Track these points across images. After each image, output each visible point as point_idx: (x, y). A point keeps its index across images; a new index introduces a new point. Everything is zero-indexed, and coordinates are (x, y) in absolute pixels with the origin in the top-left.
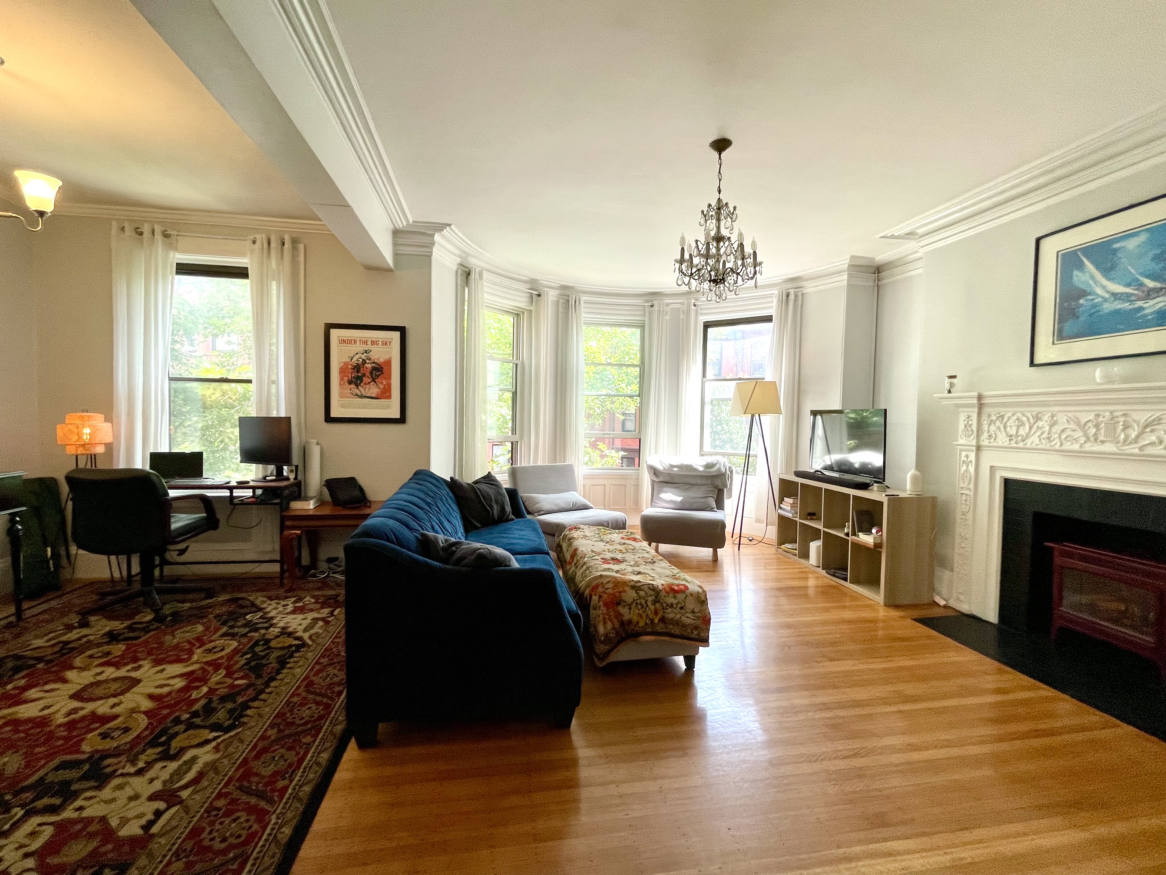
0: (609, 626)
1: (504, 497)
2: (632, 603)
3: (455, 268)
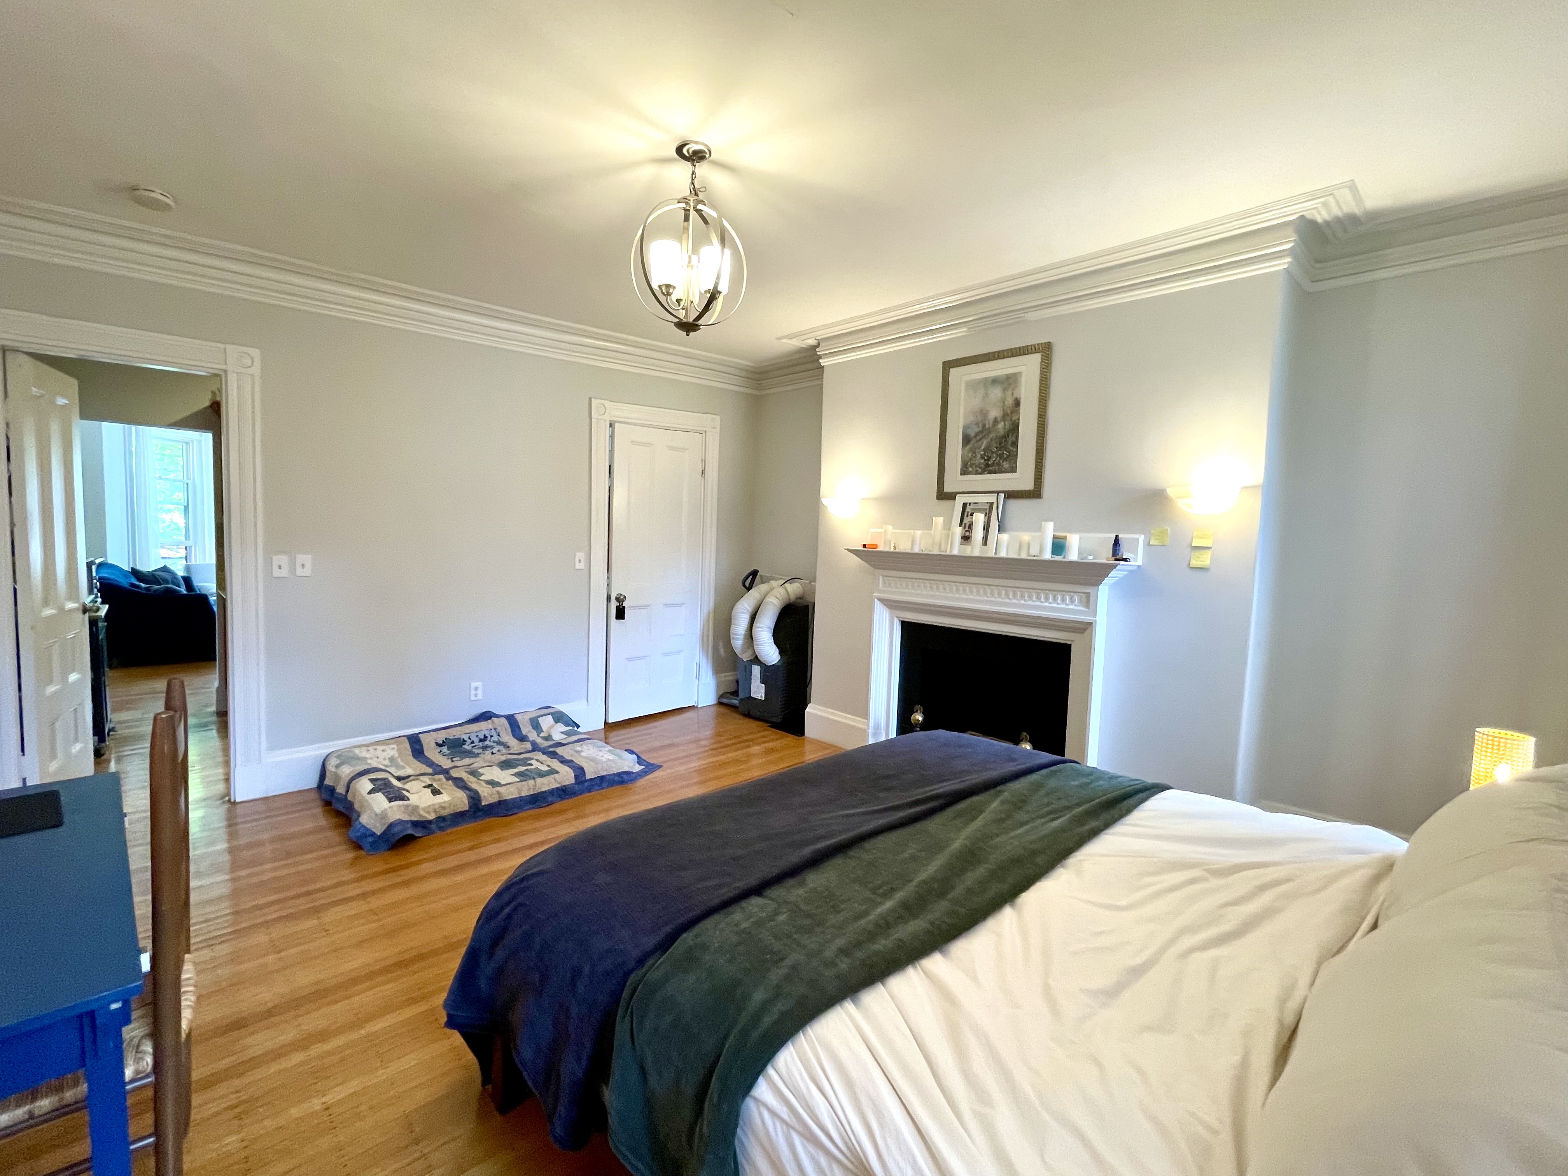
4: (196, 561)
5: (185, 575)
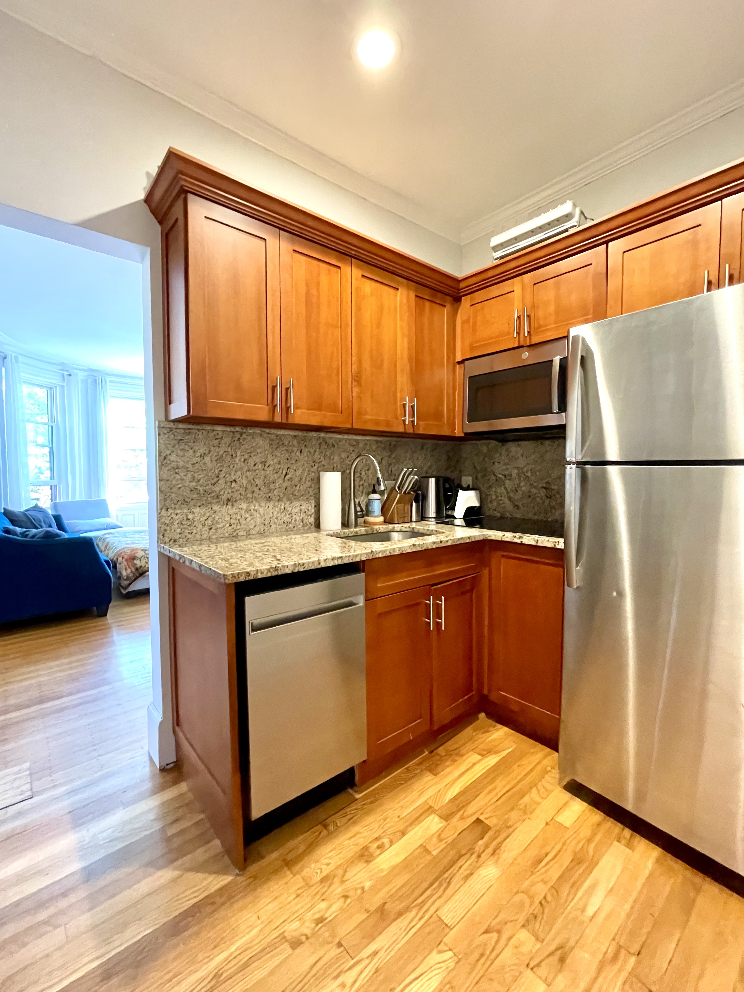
0: (129, 571)
1: (52, 519)
2: (142, 557)
4: (60, 499)
5: (54, 513)
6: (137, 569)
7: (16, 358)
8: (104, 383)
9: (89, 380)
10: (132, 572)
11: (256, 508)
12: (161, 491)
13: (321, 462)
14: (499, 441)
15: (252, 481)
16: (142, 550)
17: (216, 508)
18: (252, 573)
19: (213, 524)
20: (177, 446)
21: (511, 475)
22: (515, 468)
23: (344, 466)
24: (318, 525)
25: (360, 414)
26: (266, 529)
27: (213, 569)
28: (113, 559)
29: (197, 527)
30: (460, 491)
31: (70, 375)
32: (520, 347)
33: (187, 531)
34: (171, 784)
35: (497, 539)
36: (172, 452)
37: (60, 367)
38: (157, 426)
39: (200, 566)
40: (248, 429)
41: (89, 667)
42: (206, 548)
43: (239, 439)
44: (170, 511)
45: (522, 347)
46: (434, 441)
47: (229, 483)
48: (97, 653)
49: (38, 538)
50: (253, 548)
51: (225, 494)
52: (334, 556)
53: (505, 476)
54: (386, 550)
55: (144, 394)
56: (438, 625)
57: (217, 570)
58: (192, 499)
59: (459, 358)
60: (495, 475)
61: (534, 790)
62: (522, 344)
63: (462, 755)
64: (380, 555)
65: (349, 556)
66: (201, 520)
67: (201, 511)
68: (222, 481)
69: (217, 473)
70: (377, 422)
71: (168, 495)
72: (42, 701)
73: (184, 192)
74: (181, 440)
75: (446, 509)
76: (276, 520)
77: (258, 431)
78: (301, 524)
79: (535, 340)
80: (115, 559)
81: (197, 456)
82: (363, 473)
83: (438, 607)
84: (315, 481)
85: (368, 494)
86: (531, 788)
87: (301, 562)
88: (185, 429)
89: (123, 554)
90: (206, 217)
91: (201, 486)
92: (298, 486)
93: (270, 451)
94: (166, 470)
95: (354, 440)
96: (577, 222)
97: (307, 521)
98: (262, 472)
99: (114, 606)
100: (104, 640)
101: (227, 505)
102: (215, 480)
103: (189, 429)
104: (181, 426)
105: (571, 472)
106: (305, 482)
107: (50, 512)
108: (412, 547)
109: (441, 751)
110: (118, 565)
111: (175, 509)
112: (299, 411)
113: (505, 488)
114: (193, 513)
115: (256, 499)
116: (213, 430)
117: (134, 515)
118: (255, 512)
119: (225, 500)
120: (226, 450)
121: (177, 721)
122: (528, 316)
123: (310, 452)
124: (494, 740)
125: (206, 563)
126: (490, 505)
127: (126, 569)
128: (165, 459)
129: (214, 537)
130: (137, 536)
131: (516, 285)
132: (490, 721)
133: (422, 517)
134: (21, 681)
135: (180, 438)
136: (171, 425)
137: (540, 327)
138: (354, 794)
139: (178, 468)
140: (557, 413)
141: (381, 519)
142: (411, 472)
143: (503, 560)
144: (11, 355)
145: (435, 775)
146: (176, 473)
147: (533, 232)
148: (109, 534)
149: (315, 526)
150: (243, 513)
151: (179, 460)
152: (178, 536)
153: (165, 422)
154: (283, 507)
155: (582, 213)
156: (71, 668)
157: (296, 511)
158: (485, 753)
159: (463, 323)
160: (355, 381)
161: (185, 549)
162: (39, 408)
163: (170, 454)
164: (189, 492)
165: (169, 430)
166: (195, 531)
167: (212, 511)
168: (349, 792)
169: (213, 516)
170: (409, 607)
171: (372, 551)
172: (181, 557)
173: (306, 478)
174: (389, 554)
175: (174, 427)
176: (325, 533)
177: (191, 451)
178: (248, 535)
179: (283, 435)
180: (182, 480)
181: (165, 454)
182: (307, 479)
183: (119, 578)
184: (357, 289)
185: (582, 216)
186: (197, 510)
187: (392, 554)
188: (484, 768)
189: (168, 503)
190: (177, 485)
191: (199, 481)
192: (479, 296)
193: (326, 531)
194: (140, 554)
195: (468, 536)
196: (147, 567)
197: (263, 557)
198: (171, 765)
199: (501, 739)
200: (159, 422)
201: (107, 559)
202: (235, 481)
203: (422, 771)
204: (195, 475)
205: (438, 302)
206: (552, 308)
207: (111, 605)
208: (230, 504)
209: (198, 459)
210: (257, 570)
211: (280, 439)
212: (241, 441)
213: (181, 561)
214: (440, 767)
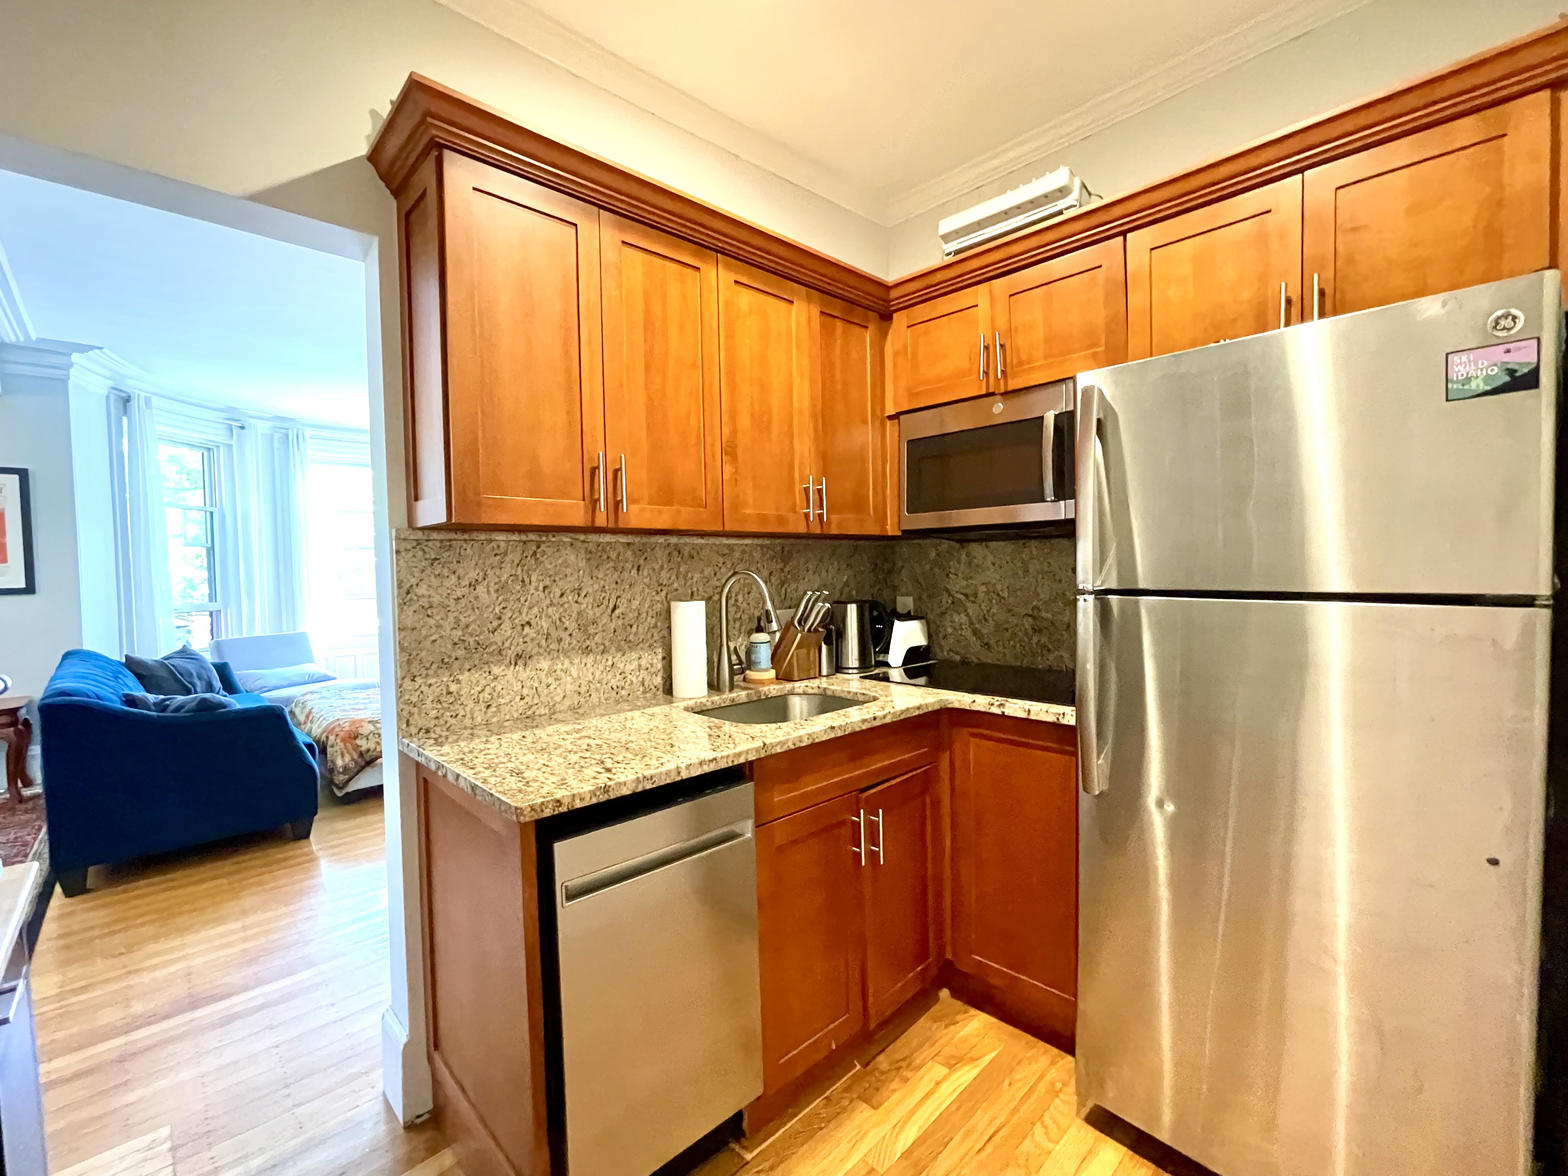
0: (347, 758)
1: (211, 672)
2: (369, 734)
3: (105, 392)
4: (227, 635)
5: (217, 661)
6: (361, 754)
7: (148, 401)
8: (301, 439)
9: (276, 436)
10: (353, 759)
11: (565, 666)
12: (402, 649)
13: (672, 584)
14: (958, 541)
15: (558, 623)
16: (370, 722)
17: (496, 670)
18: (566, 801)
19: (492, 698)
20: (428, 571)
21: (976, 595)
22: (983, 584)
23: (708, 590)
24: (668, 689)
25: (735, 506)
26: (582, 700)
27: (497, 795)
28: (319, 739)
29: (466, 706)
30: (896, 623)
31: (242, 428)
32: (989, 395)
33: (449, 714)
34: (423, 1154)
35: (963, 707)
36: (421, 580)
37: (225, 415)
38: (394, 537)
39: (474, 787)
40: (550, 536)
41: (277, 936)
42: (482, 746)
43: (535, 553)
44: (419, 680)
45: (993, 394)
46: (852, 542)
47: (519, 628)
48: (292, 908)
49: (187, 711)
50: (563, 743)
51: (513, 648)
52: (702, 758)
53: (966, 595)
54: (788, 740)
55: (370, 458)
56: (873, 856)
57: (503, 798)
58: (456, 659)
59: (890, 410)
60: (950, 595)
61: (1038, 1129)
62: (991, 390)
63: (919, 1068)
64: (779, 750)
65: (728, 757)
66: (473, 691)
67: (472, 678)
68: (507, 625)
69: (497, 611)
70: (763, 519)
71: (414, 653)
72: (194, 1003)
73: (437, 148)
74: (436, 559)
75: (875, 652)
76: (599, 685)
77: (566, 538)
78: (641, 689)
79: (1014, 384)
80: (323, 738)
81: (463, 584)
82: (740, 598)
83: (872, 828)
84: (662, 617)
85: (750, 633)
86: (1033, 1124)
87: (647, 773)
88: (442, 541)
89: (337, 729)
90: (474, 189)
91: (471, 635)
92: (635, 627)
93: (588, 571)
94: (409, 611)
95: (725, 545)
96: (1077, 200)
97: (650, 683)
98: (575, 605)
99: (321, 819)
100: (306, 883)
101: (516, 664)
102: (495, 624)
103: (450, 540)
104: (435, 535)
105: (1086, 607)
106: (646, 619)
107: (209, 658)
108: (829, 731)
109: (883, 1062)
110: (329, 749)
111: (427, 675)
112: (635, 508)
113: (968, 615)
114: (458, 682)
115: (566, 653)
116: (491, 541)
117: (355, 656)
118: (563, 674)
119: (513, 656)
120: (513, 572)
121: (435, 1041)
122: (1001, 346)
123: (654, 570)
124: (965, 1040)
125: (485, 781)
126: (943, 643)
127: (343, 755)
128: (408, 593)
129: (495, 720)
130: (361, 695)
131: (980, 294)
132: (958, 1004)
133: (838, 667)
134: (154, 968)
135: (433, 557)
136: (419, 535)
137: (1021, 363)
138: (742, 1152)
139: (431, 607)
140: (1052, 501)
141: (772, 674)
142: (819, 596)
143: (973, 740)
144: (139, 395)
145: (875, 1108)
146: (428, 616)
147: (1007, 214)
148: (311, 692)
149: (664, 692)
150: (544, 676)
151: (433, 594)
152: (433, 722)
153: (407, 530)
154: (610, 663)
155: (1084, 186)
156: (245, 940)
157: (632, 667)
158: (953, 1063)
159: (896, 354)
160: (726, 454)
161: (446, 749)
162: (188, 479)
163: (417, 585)
164: (450, 646)
165: (415, 544)
166: (462, 713)
167: (492, 677)
168: (733, 1150)
169: (492, 685)
170: (827, 829)
171: (765, 744)
172: (440, 766)
173: (647, 612)
174: (793, 747)
175: (425, 538)
176: (682, 705)
177: (454, 578)
178: (553, 716)
179: (609, 543)
180: (439, 626)
181: (408, 586)
182: (650, 614)
183: (332, 771)
184: (727, 304)
185: (1084, 190)
186: (465, 677)
187: (797, 746)
188: (955, 1090)
189: (415, 668)
190: (431, 635)
191: (467, 626)
192: (922, 311)
193: (684, 700)
194: (367, 729)
195: (917, 704)
196: (378, 750)
197: (583, 764)
198: (426, 1117)
199: (978, 1035)
200: (397, 530)
201: (309, 740)
202: (529, 623)
203: (851, 1101)
204: (461, 617)
205: (856, 321)
206: (1040, 334)
207: (316, 818)
208: (520, 662)
209: (466, 590)
210: (574, 795)
211: (603, 550)
212: (538, 556)
213: (440, 773)
214: (884, 1093)
